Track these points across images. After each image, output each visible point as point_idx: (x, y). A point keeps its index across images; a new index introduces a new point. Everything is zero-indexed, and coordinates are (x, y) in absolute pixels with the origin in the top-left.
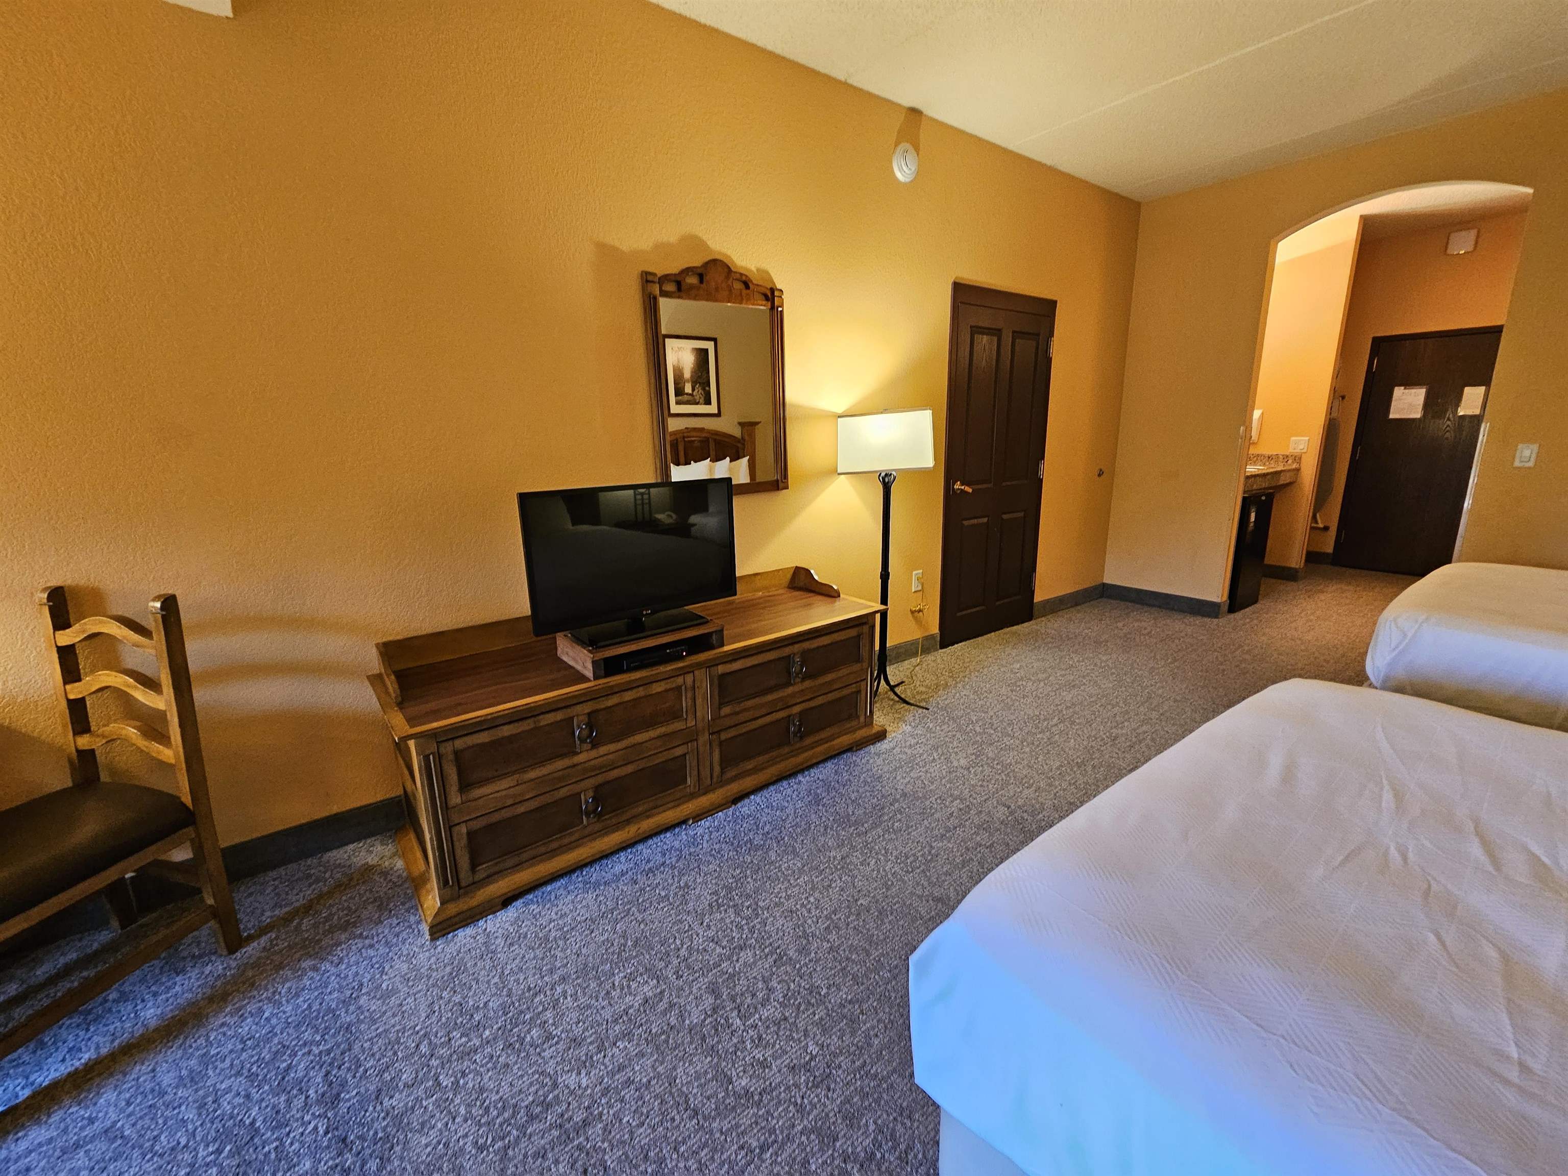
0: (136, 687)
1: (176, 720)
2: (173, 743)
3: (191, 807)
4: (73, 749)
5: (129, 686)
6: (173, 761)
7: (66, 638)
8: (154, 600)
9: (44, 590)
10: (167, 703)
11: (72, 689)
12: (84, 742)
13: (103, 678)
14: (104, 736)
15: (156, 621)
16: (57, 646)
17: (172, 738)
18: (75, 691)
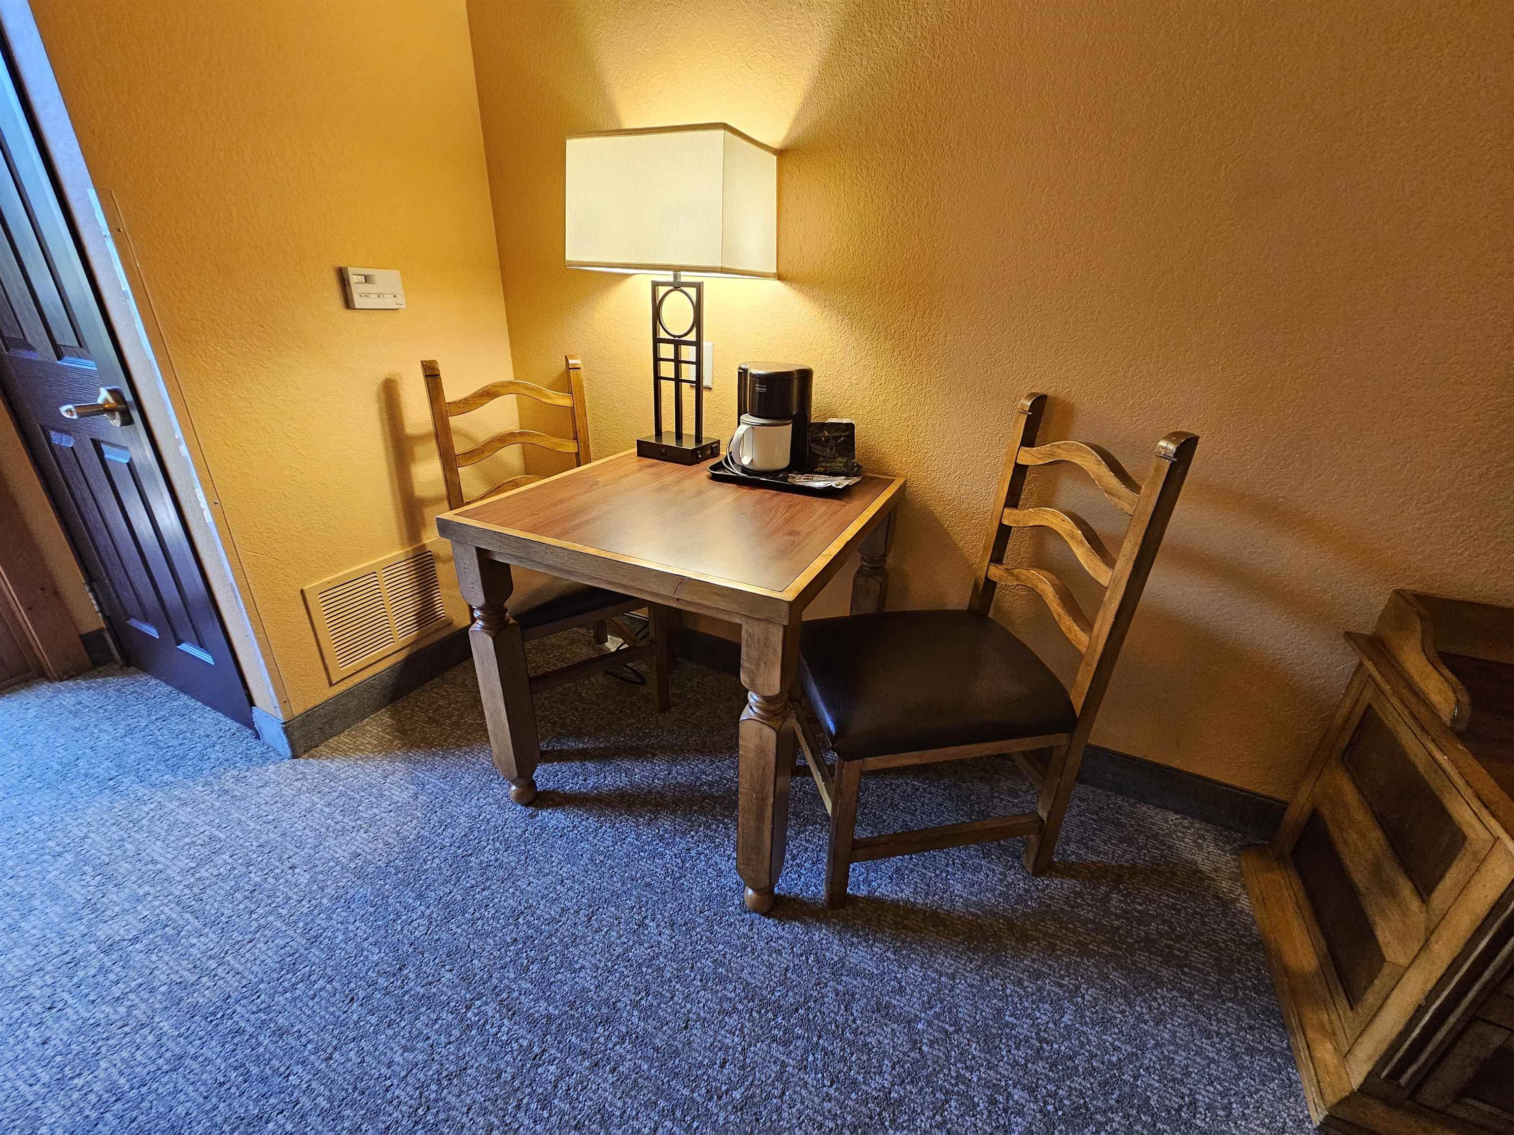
0: (1081, 542)
1: (1115, 605)
2: (1095, 630)
3: (1078, 715)
4: (983, 577)
5: (1073, 537)
6: (1083, 650)
7: (1029, 457)
8: (1168, 438)
9: (1030, 396)
10: (1115, 581)
11: (1010, 514)
12: (995, 572)
13: (1048, 516)
14: (1017, 578)
15: (1158, 469)
16: (1016, 463)
17: (1097, 626)
18: (1011, 517)
